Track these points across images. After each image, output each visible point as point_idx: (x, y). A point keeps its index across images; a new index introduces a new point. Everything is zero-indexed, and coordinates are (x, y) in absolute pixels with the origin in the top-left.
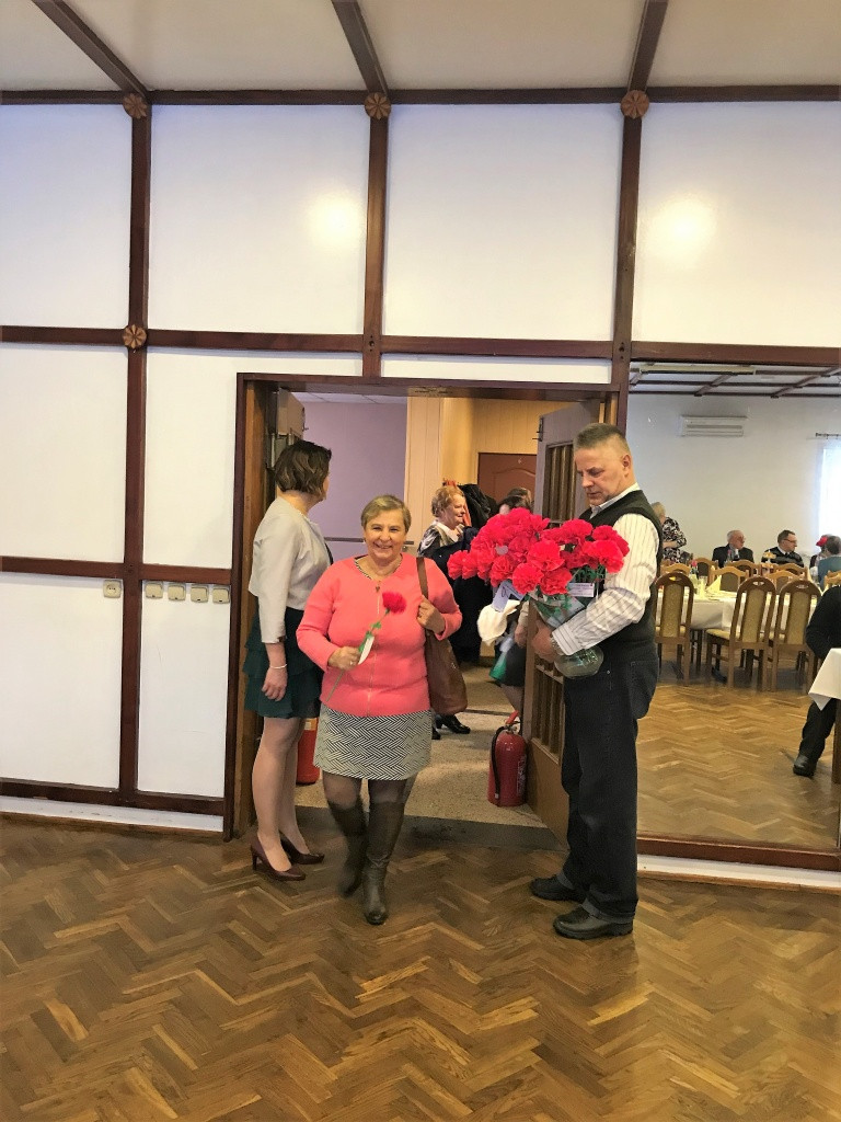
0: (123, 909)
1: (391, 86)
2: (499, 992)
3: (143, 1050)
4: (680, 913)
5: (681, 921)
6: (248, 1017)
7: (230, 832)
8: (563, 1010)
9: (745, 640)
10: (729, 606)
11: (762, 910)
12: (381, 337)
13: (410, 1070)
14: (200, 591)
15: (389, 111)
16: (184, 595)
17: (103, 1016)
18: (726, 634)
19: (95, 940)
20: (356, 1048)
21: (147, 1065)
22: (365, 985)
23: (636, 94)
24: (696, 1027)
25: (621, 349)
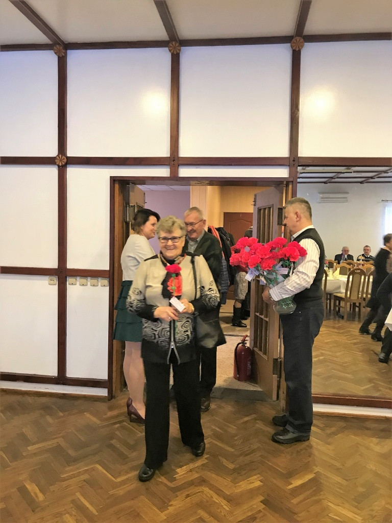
0: (61, 435)
1: (181, 38)
2: (244, 472)
3: (72, 505)
4: (329, 431)
5: (329, 435)
6: (122, 488)
7: (111, 396)
8: (275, 481)
9: (352, 298)
10: (344, 282)
11: (368, 429)
12: (179, 158)
13: (202, 513)
14: (94, 281)
15: (180, 50)
16: (87, 283)
17: (52, 488)
18: (343, 296)
19: (47, 451)
20: (176, 502)
21: (74, 513)
22: (178, 470)
23: (298, 38)
24: (340, 489)
25: (293, 161)
